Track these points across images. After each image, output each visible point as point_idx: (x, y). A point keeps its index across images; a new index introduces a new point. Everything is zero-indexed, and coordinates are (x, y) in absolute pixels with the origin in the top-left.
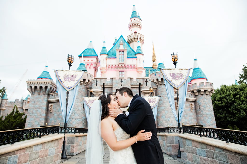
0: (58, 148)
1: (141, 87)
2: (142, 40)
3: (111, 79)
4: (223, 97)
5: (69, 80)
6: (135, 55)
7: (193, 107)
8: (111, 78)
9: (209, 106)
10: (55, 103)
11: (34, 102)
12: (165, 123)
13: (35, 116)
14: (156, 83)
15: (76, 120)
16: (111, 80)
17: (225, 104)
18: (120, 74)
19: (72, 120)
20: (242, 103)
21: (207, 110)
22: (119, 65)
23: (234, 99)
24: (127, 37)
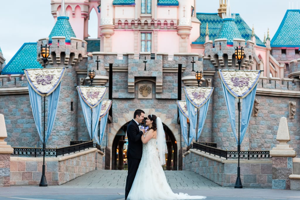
0: (94, 158)
1: (183, 72)
3: (124, 55)
7: (294, 110)
8: (125, 53)
10: (6, 98)
12: (225, 141)
14: (213, 63)
15: (58, 134)
16: (125, 57)
18: (143, 38)
22: (140, 21)
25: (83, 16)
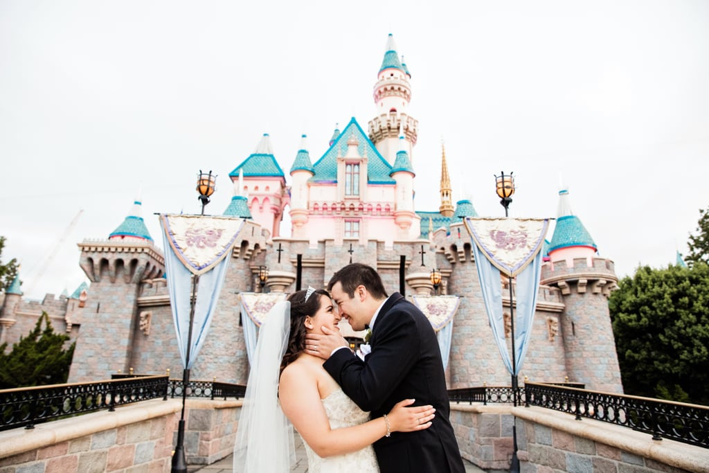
0: (161, 442)
1: (407, 269)
2: (411, 132)
3: (319, 242)
4: (642, 300)
5: (202, 244)
6: (391, 175)
8: (322, 239)
9: (601, 327)
10: (159, 309)
11: (99, 305)
12: (473, 374)
13: (99, 346)
14: (449, 257)
15: (216, 360)
16: (322, 245)
17: (647, 323)
18: (348, 229)
19: (206, 360)
20: (698, 321)
21: (595, 338)
22: (343, 204)
23: (675, 308)
24: (369, 123)
25: (273, 211)
